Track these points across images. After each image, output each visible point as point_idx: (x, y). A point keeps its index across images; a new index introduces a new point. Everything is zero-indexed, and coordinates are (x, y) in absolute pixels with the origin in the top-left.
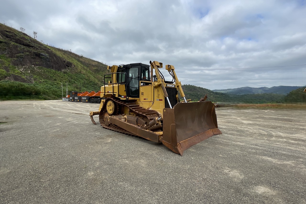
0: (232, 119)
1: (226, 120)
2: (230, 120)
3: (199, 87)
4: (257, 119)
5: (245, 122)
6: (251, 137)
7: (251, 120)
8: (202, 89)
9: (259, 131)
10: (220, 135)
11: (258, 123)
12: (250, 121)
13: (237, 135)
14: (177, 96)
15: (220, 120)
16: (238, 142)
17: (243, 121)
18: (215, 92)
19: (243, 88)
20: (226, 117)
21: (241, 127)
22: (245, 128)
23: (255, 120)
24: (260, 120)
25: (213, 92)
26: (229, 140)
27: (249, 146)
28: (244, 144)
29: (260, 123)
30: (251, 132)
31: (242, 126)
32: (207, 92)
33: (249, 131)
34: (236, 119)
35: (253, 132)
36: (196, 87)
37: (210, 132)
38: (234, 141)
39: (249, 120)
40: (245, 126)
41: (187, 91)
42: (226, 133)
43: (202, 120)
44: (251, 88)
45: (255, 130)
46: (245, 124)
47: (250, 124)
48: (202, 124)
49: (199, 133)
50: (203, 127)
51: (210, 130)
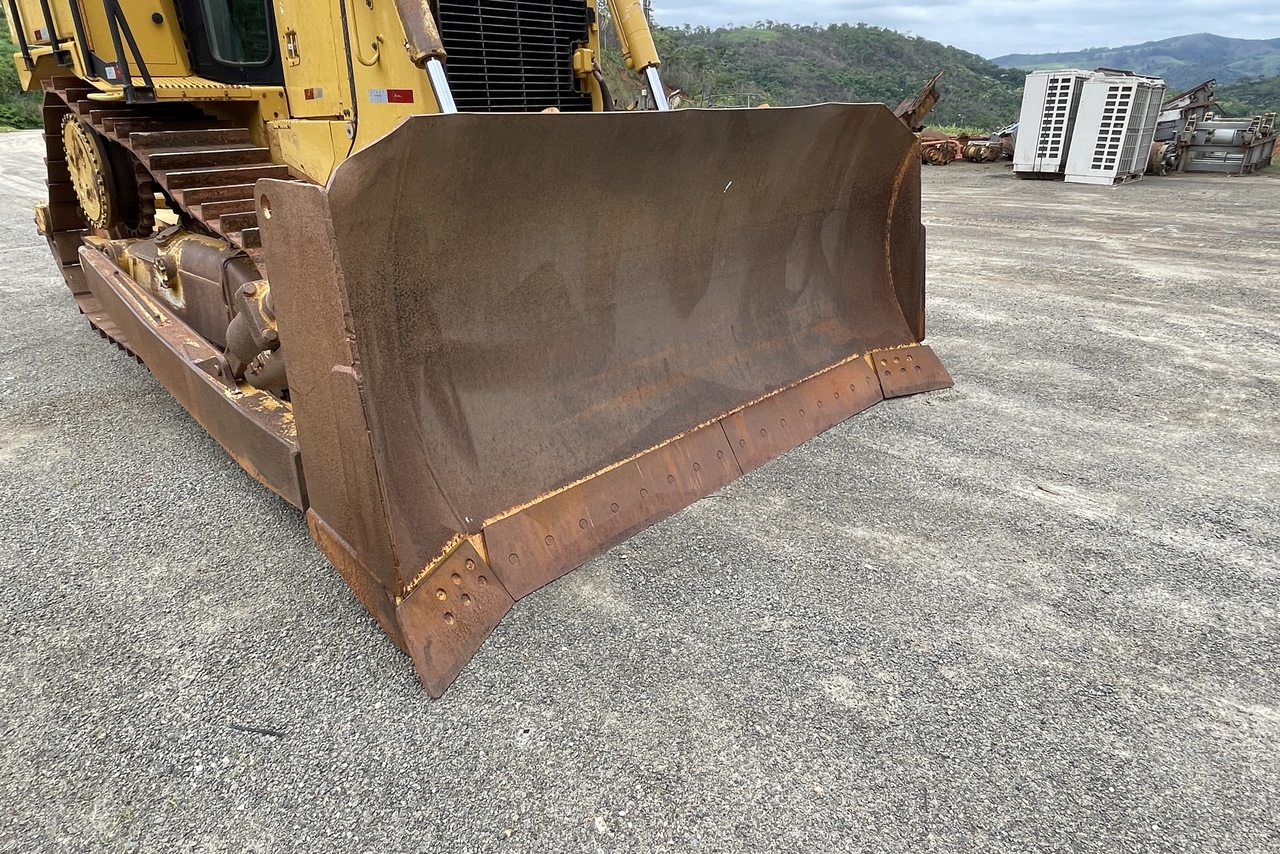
0: (1064, 244)
1: (1019, 256)
2: (1047, 252)
3: (920, 41)
4: (1239, 246)
5: (1154, 271)
6: (1186, 416)
7: (1198, 256)
8: (936, 49)
9: (1255, 357)
10: (935, 399)
11: (1246, 279)
12: (1189, 261)
13: (1072, 398)
14: (584, 59)
15: (984, 253)
16: (1065, 478)
17: (1137, 265)
18: (1006, 68)
19: (1178, 44)
20: (1027, 234)
21: (1117, 318)
22: (1146, 321)
23: (1226, 258)
24: (1262, 255)
25: (995, 67)
26: (993, 453)
27: (1156, 536)
28: (1112, 510)
29: (1262, 279)
30: (1191, 360)
31: (1123, 307)
32: (963, 69)
33: (1174, 353)
34: (1092, 246)
35: (1209, 366)
36: (901, 38)
37: (856, 373)
38: (1031, 470)
39: (1187, 254)
40: (1147, 310)
41: (843, 65)
42: (989, 381)
43: (793, 277)
44: (1225, 42)
45: (1222, 347)
46: (1150, 292)
47: (1190, 289)
48: (788, 313)
49: (742, 402)
50: (795, 341)
51: (855, 356)
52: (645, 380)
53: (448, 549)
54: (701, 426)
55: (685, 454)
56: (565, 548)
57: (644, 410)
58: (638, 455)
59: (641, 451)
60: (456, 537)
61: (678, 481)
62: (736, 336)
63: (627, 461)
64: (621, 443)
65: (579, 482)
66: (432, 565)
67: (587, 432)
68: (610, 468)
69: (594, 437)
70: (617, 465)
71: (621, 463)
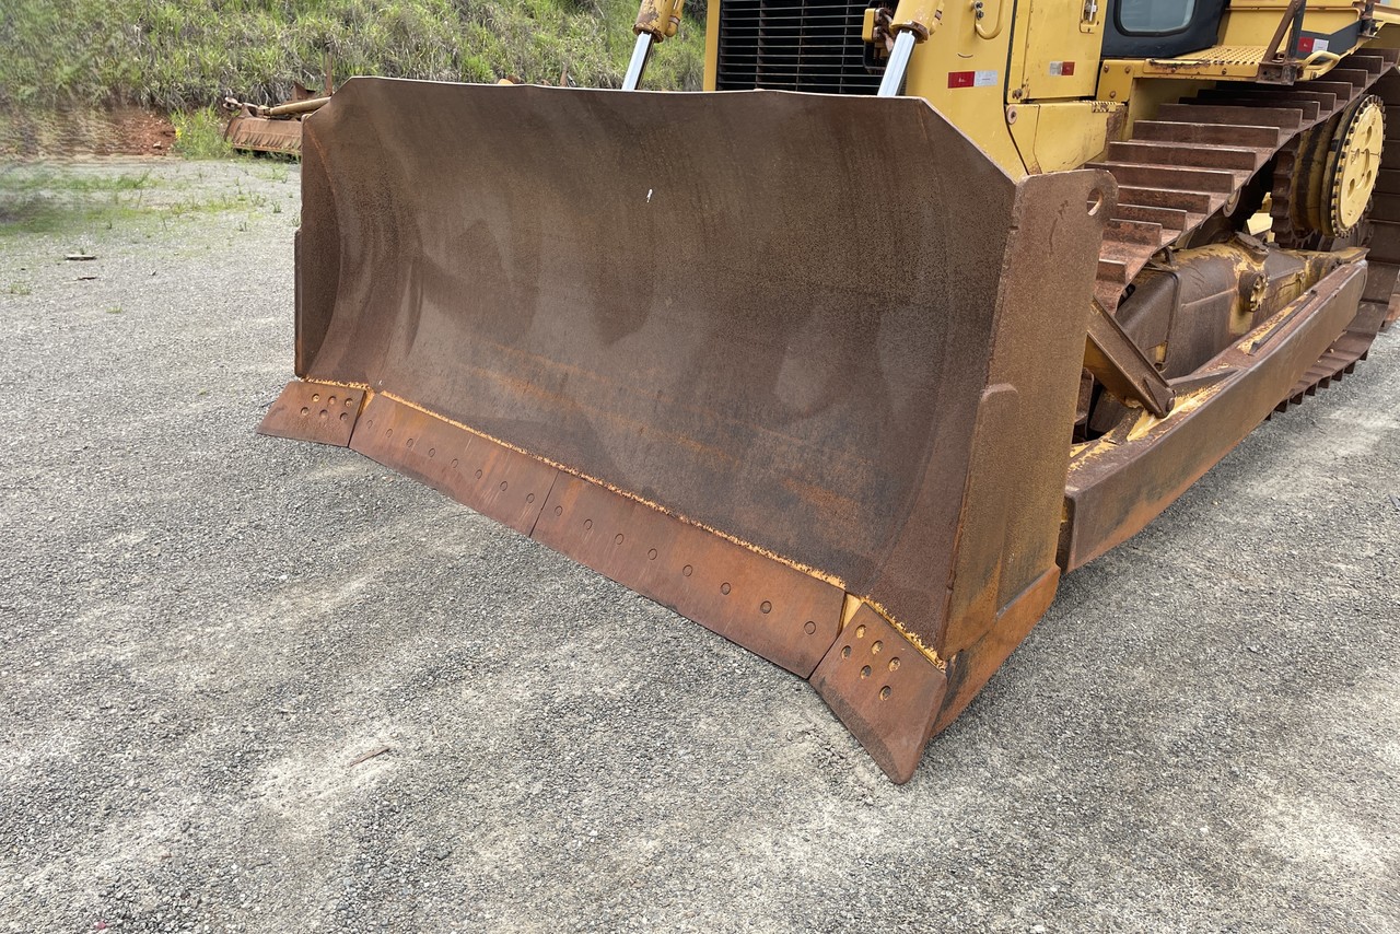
37: (797, 597)
48: (761, 429)
49: (600, 476)
50: (744, 474)
51: (834, 581)
52: (538, 380)
53: (352, 386)
54: (547, 461)
55: (506, 468)
56: (390, 446)
57: (519, 405)
58: (483, 435)
59: (487, 433)
60: (365, 385)
61: (482, 480)
62: (659, 408)
63: (472, 431)
64: (482, 415)
65: (437, 415)
66: (334, 384)
67: (472, 387)
68: (460, 425)
69: (472, 394)
70: (464, 427)
71: (469, 429)
